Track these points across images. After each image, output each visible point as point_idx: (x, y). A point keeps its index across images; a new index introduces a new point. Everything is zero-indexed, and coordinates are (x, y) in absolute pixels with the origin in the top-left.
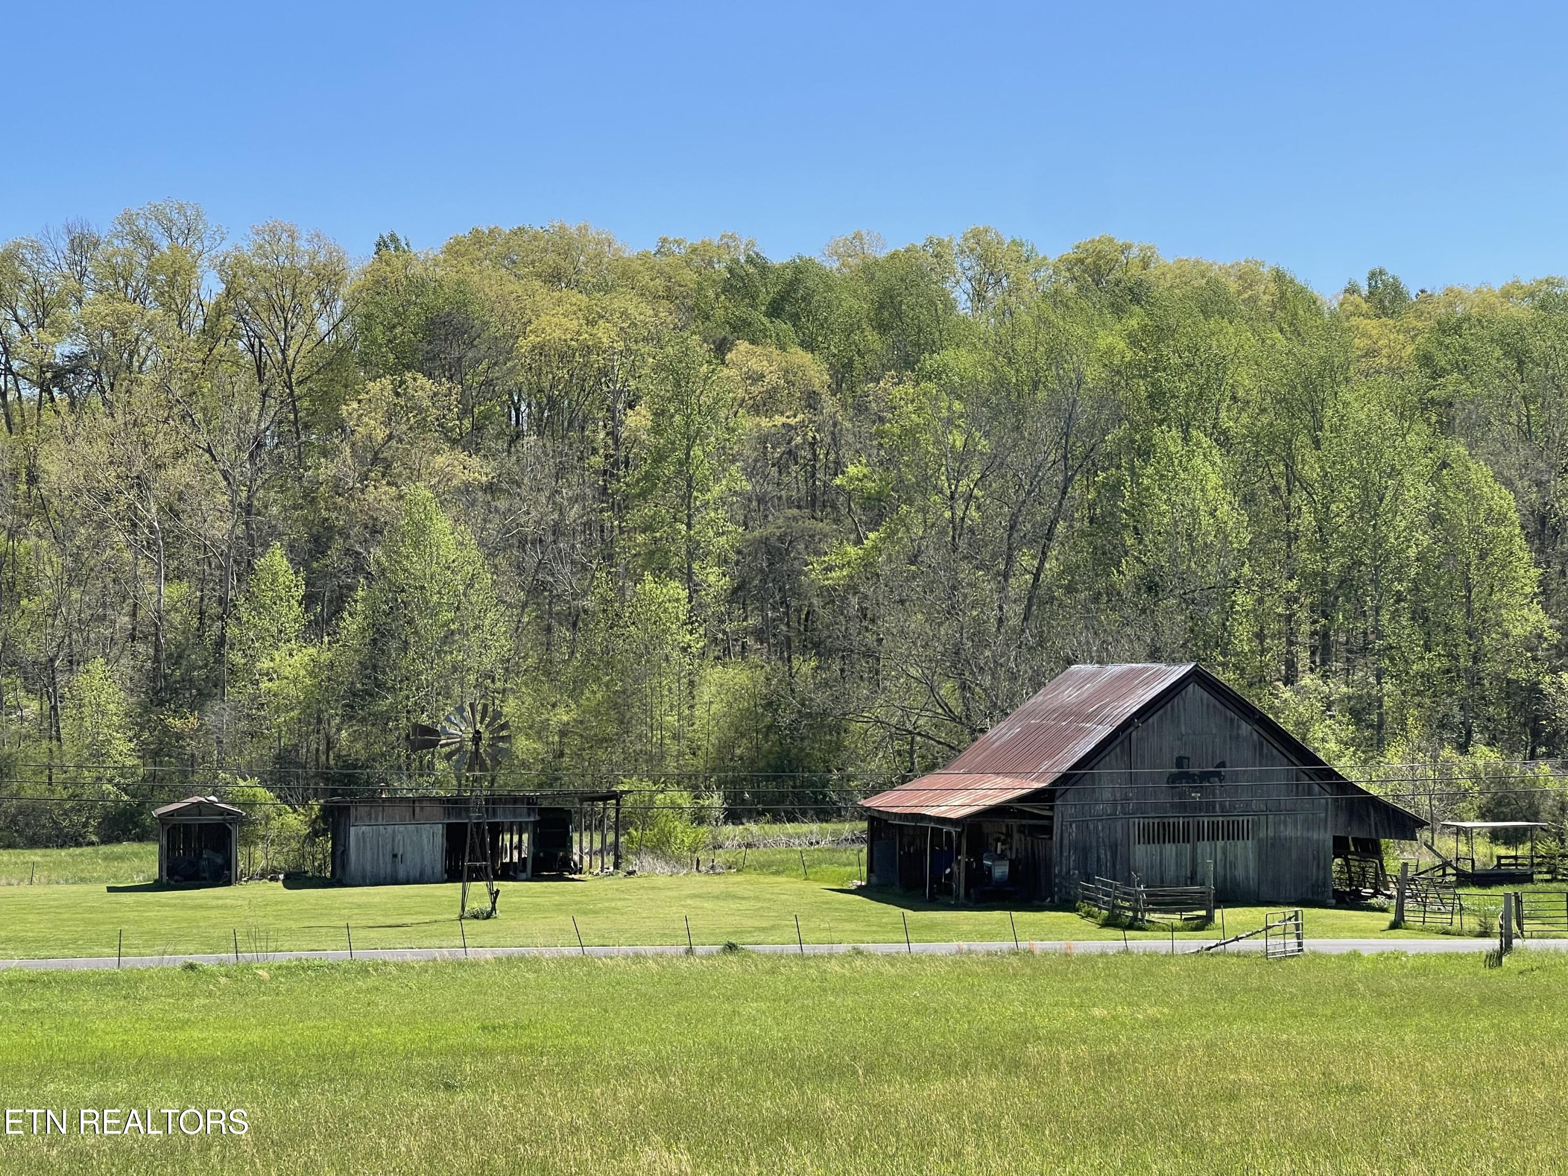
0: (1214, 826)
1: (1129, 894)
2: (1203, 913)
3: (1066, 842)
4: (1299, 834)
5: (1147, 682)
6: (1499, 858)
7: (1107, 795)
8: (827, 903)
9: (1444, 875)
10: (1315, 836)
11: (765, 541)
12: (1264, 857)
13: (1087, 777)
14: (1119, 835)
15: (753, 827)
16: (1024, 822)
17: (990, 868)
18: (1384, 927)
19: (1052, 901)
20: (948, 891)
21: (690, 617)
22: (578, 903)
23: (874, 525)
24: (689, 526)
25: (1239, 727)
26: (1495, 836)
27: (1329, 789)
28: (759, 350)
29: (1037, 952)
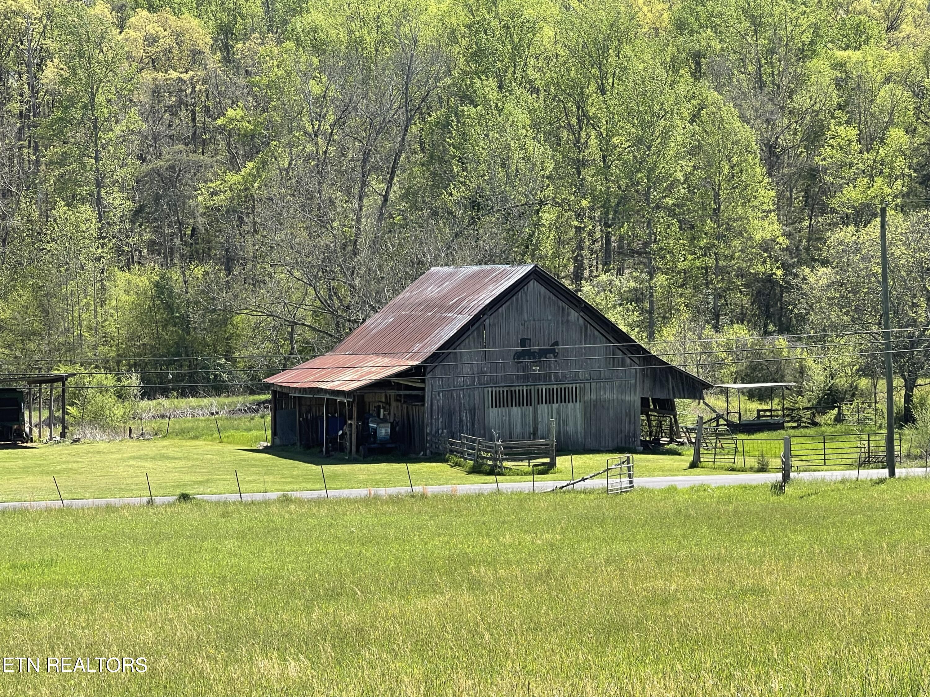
0: (550, 392)
1: (490, 447)
2: (547, 460)
3: (436, 407)
4: (615, 397)
5: (496, 280)
6: (759, 411)
7: (467, 370)
8: (245, 460)
9: (718, 425)
10: (627, 398)
11: (157, 172)
12: (588, 416)
13: (451, 355)
14: (477, 401)
15: (164, 402)
16: (402, 392)
17: (375, 430)
18: (685, 467)
19: (425, 454)
20: (342, 449)
21: (101, 233)
22: (40, 465)
23: (249, 157)
24: (97, 159)
25: (568, 314)
26: (751, 395)
27: (637, 361)
28: (155, 16)
29: (429, 494)
